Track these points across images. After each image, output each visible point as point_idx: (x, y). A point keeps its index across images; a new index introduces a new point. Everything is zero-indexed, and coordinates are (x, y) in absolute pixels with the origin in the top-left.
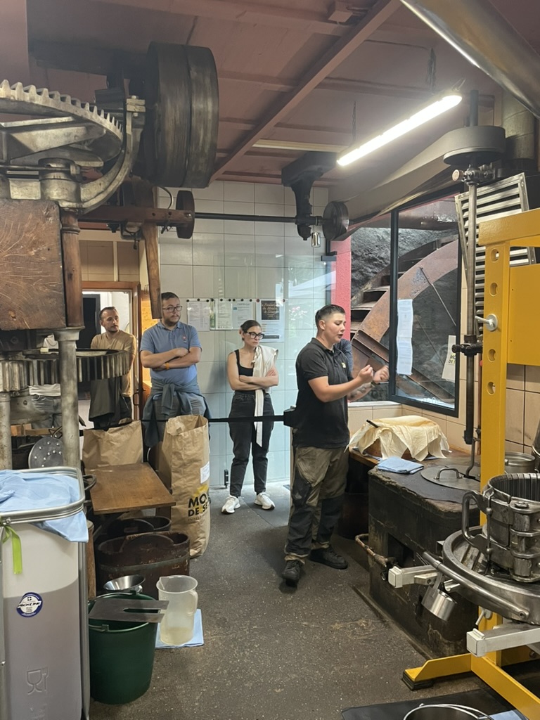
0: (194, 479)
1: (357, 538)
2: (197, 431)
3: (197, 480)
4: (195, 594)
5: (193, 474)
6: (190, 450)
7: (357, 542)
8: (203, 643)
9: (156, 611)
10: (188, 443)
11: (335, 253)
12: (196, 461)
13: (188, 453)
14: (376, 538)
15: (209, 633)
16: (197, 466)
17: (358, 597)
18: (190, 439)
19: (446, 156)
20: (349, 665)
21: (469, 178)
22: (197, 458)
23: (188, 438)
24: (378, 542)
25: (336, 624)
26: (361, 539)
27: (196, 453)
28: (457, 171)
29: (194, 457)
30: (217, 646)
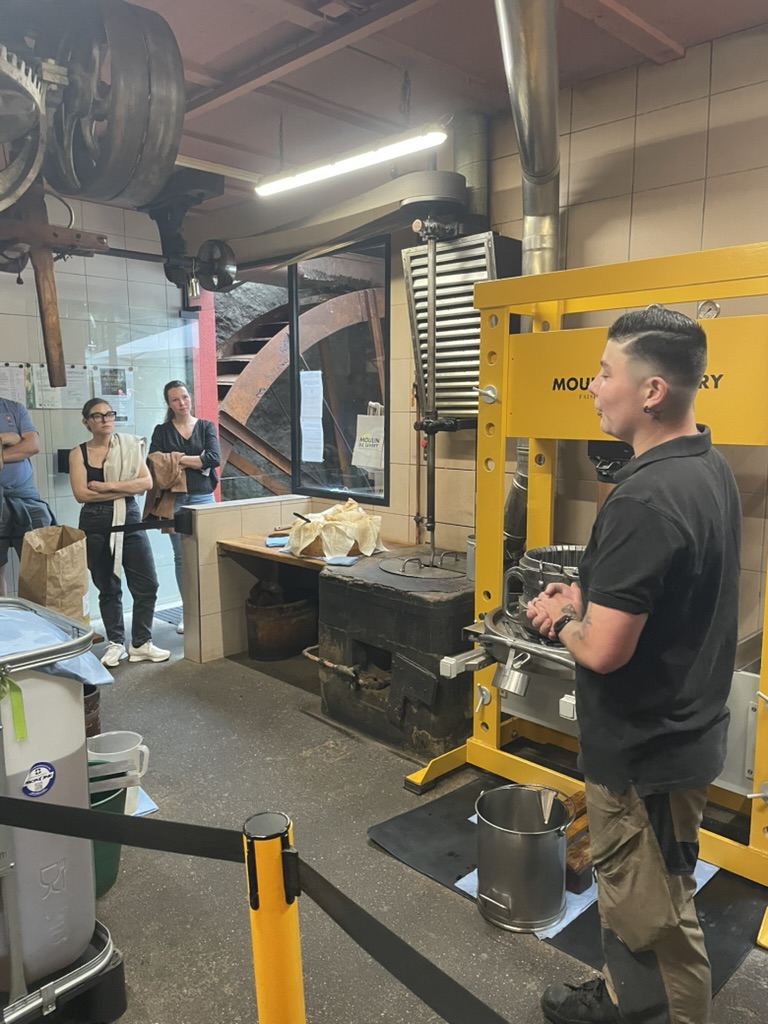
0: (75, 611)
1: (305, 652)
2: (77, 546)
3: (79, 613)
4: (144, 748)
5: (75, 606)
6: (69, 573)
7: (307, 658)
8: (157, 807)
9: (123, 774)
10: (67, 563)
11: (198, 308)
12: (77, 587)
13: (67, 576)
14: (333, 648)
15: (157, 795)
16: (78, 594)
17: (313, 719)
18: (69, 559)
19: (405, 203)
20: (342, 788)
21: (429, 231)
22: (79, 584)
23: (66, 557)
24: (337, 651)
25: (304, 752)
26: (309, 652)
27: (76, 577)
28: (418, 221)
29: (75, 581)
30: (175, 807)
